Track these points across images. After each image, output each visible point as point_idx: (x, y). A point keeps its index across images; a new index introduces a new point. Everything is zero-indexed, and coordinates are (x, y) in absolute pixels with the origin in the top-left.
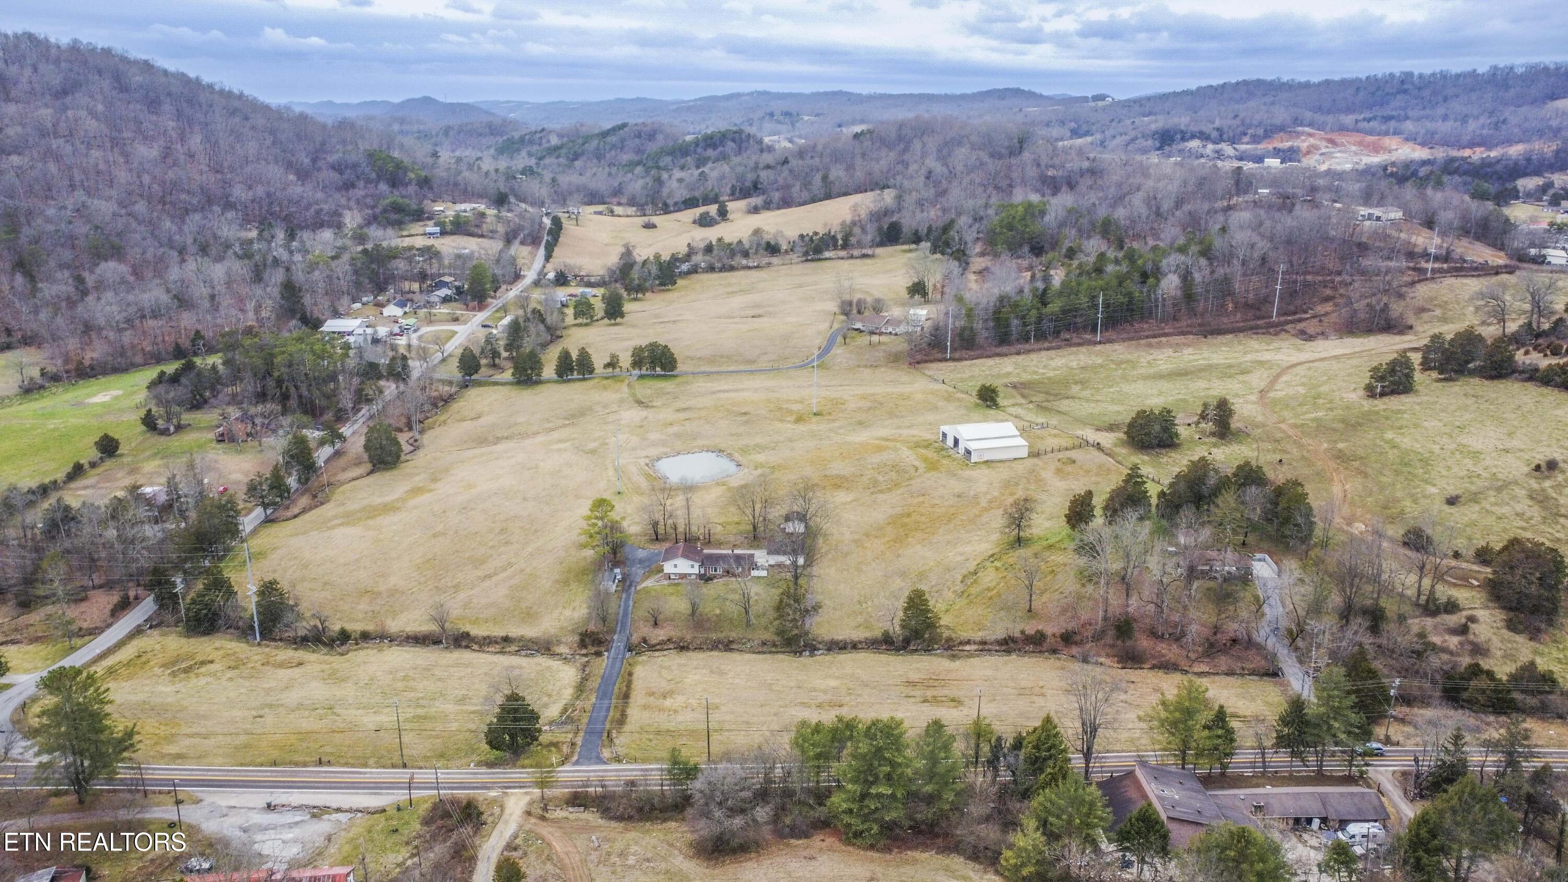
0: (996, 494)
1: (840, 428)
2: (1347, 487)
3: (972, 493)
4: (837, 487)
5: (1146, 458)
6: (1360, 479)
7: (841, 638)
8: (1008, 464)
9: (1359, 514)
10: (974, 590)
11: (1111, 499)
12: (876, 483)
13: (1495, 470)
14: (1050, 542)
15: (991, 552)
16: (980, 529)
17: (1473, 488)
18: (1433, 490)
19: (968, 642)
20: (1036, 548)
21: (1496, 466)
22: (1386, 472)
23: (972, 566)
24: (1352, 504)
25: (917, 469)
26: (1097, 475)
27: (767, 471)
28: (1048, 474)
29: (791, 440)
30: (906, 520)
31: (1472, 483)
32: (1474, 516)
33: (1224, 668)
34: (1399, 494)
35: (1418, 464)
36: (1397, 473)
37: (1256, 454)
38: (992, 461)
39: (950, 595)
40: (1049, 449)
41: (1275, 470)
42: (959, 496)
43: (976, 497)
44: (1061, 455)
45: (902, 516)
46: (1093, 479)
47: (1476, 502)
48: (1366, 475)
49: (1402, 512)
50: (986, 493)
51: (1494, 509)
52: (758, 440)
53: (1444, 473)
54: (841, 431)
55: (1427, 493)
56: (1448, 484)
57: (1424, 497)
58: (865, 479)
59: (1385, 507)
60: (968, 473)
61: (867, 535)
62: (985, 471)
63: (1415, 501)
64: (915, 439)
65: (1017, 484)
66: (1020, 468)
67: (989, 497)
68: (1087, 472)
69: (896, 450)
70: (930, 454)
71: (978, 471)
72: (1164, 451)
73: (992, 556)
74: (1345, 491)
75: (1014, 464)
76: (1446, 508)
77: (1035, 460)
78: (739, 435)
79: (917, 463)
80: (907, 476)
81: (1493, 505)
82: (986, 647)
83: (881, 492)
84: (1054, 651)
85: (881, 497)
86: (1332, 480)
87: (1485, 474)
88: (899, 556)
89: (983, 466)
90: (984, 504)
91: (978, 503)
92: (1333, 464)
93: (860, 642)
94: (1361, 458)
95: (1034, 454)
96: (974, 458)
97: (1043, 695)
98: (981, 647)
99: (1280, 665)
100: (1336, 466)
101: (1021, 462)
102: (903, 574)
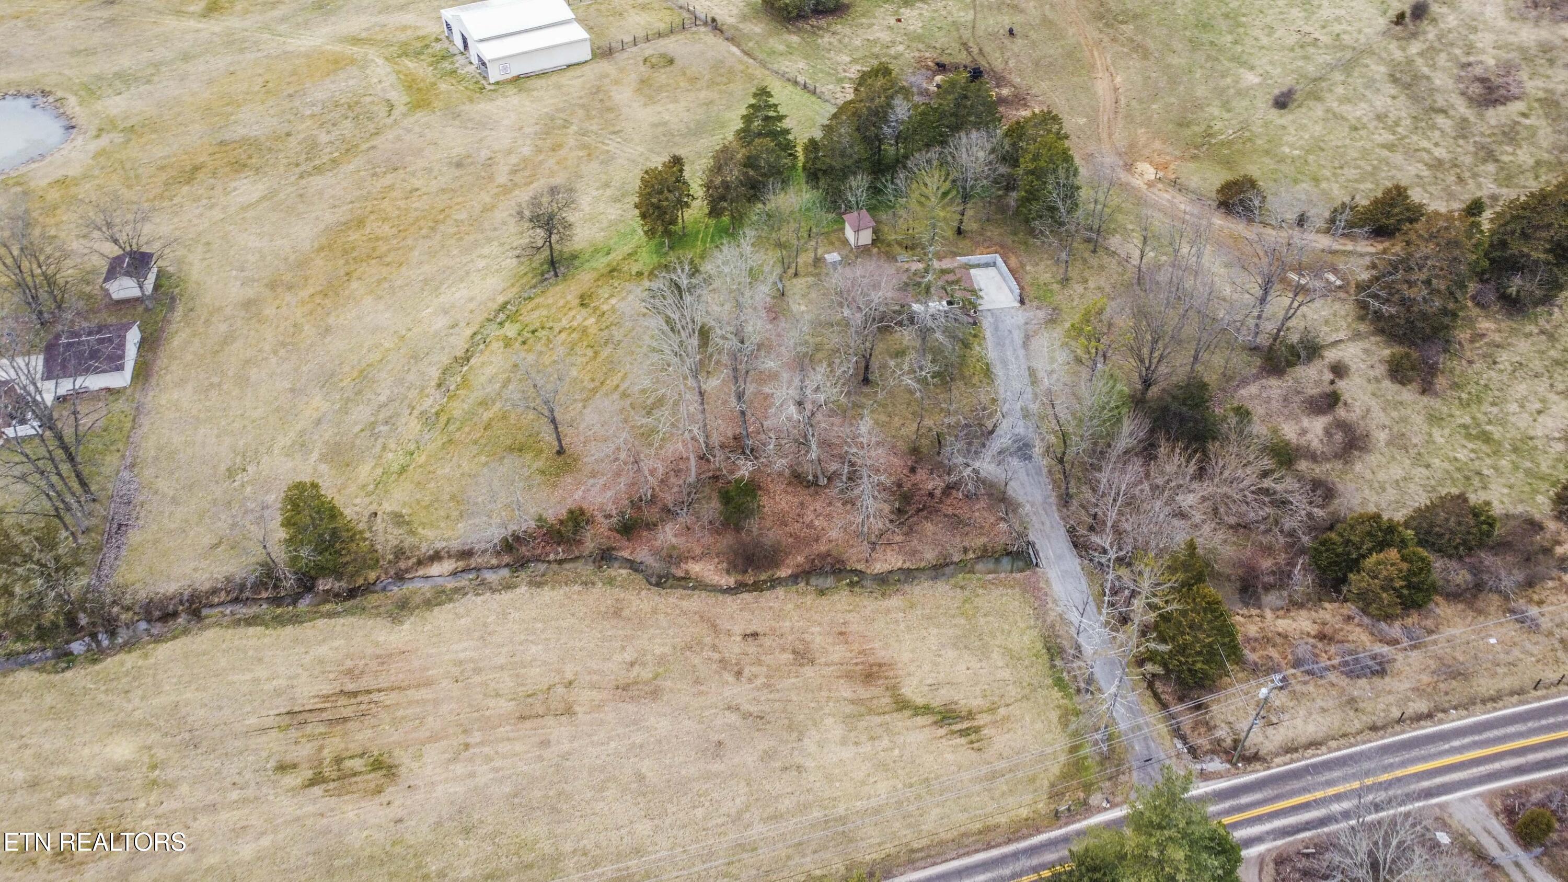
0: (526, 151)
1: (284, 19)
2: (1118, 79)
3: (484, 154)
4: (239, 167)
5: (795, 39)
6: (1135, 62)
7: (171, 588)
8: (554, 78)
9: (1142, 141)
10: (458, 409)
11: (718, 168)
12: (312, 148)
13: (1337, 28)
14: (616, 256)
15: (501, 299)
16: (489, 240)
17: (1311, 69)
18: (1251, 79)
19: (436, 557)
20: (584, 279)
21: (1338, 20)
22: (1177, 45)
23: (459, 342)
24: (1129, 118)
25: (391, 107)
26: (712, 84)
27: (118, 138)
28: (623, 95)
29: (186, 57)
30: (354, 236)
31: (1306, 58)
32: (1318, 129)
33: (930, 555)
34: (1201, 91)
35: (1224, 25)
36: (1194, 45)
37: (970, 15)
38: (528, 76)
39: (414, 426)
40: (628, 39)
41: (1002, 48)
42: (459, 165)
43: (490, 163)
44: (649, 50)
45: (347, 226)
46: (703, 94)
47: (1318, 99)
48: (1146, 54)
49: (1209, 134)
50: (510, 152)
51: (1346, 109)
52: (125, 61)
53: (1265, 41)
54: (282, 28)
55: (1243, 85)
56: (1271, 63)
57: (1239, 93)
58: (293, 142)
59: (1183, 124)
60: (483, 107)
61: (272, 286)
62: (513, 100)
63: (1226, 106)
64: (402, 37)
65: (566, 124)
66: (574, 84)
67: (514, 159)
68: (694, 80)
69: (364, 64)
70: (420, 69)
71: (500, 102)
72: (823, 23)
73: (503, 307)
74: (1116, 90)
75: (564, 79)
76: (1274, 114)
77: (604, 66)
78: (90, 52)
79: (393, 95)
80: (371, 127)
81: (1345, 100)
82: (473, 562)
83: (318, 170)
84: (605, 556)
85: (317, 182)
86: (1093, 66)
87: (1325, 39)
88: (328, 330)
89: (511, 90)
90: (502, 178)
91: (491, 178)
92: (1092, 32)
93: (214, 591)
94: (1136, 17)
95: (604, 52)
96: (494, 75)
97: (569, 711)
98: (461, 564)
99: (1031, 538)
100: (1096, 35)
101: (578, 72)
102: (327, 380)
